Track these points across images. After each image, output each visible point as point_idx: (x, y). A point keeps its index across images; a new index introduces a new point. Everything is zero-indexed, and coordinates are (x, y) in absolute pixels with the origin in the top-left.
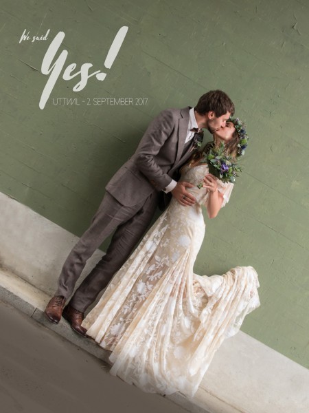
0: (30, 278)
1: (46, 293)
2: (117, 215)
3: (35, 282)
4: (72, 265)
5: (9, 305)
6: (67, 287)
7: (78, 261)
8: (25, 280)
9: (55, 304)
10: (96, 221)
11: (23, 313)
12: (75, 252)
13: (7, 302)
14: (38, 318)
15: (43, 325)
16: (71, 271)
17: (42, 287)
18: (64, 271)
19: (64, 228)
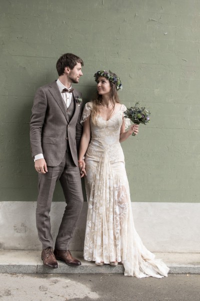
0: (18, 246)
1: (34, 250)
2: (53, 175)
3: (22, 247)
4: (43, 223)
5: (18, 275)
6: (48, 239)
7: (45, 218)
8: (15, 249)
9: (47, 255)
10: (42, 186)
11: (30, 273)
12: (39, 214)
13: (15, 273)
14: (42, 270)
15: (47, 273)
16: (44, 227)
17: (29, 247)
18: (40, 230)
19: (23, 201)
